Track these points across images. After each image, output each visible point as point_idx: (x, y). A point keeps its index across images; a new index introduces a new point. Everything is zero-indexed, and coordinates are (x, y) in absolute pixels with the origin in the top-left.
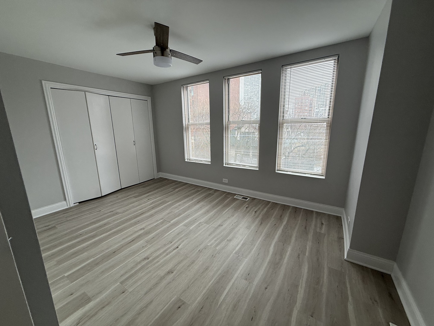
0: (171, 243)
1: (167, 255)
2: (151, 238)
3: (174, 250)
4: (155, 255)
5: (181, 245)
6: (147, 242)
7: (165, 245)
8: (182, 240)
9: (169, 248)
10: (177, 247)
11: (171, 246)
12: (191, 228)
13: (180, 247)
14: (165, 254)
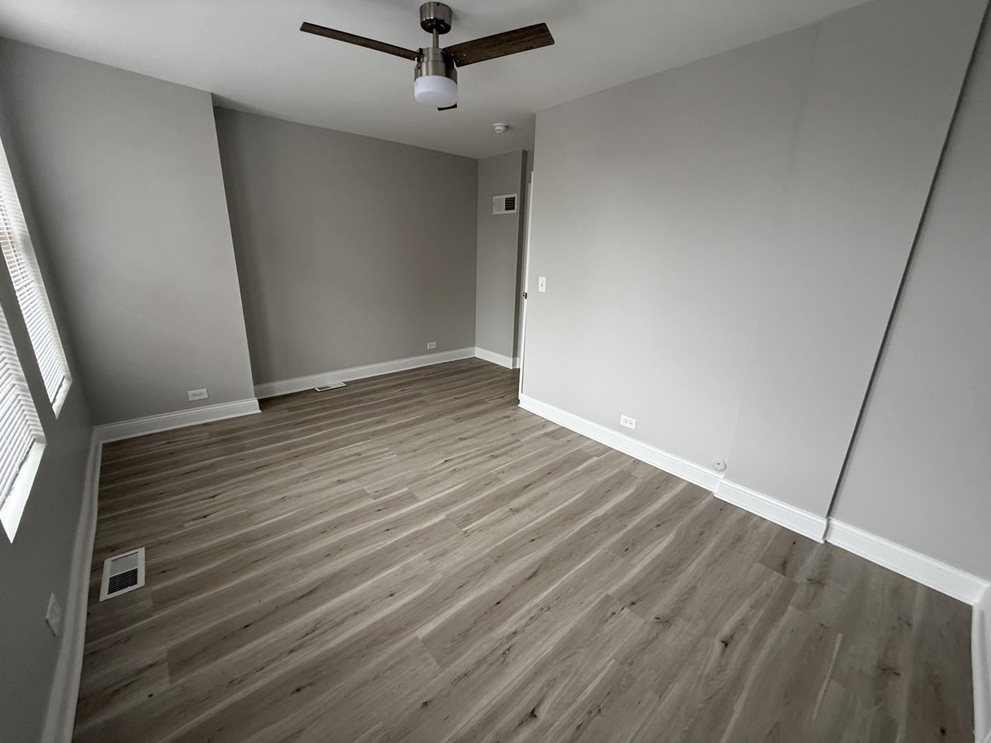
0: (454, 470)
1: (464, 455)
2: (491, 485)
3: (452, 459)
4: (483, 458)
5: (439, 463)
6: (497, 480)
7: (466, 468)
8: (433, 471)
9: (459, 463)
10: (446, 461)
11: (455, 465)
12: (406, 489)
13: (442, 461)
14: (468, 457)
